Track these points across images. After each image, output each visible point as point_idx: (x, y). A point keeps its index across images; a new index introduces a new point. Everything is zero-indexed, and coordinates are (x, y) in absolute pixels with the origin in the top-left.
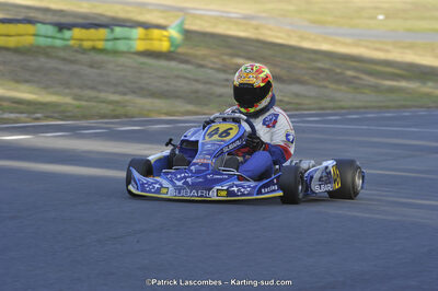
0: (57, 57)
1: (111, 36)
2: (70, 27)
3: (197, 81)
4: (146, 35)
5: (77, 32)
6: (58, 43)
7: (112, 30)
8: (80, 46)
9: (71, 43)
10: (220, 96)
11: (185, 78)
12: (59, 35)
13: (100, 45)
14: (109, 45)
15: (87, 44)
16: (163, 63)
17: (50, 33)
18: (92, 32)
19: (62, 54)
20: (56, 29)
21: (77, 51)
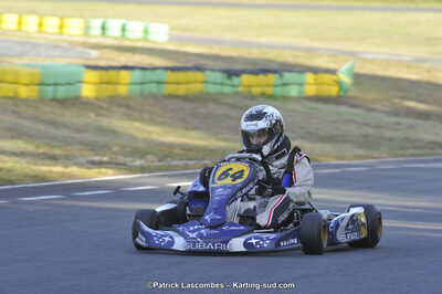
0: (227, 104)
1: (279, 82)
2: (238, 74)
3: (367, 125)
4: (315, 80)
5: (246, 79)
6: (227, 89)
7: (281, 76)
8: (249, 92)
9: (241, 89)
10: (391, 140)
11: (355, 122)
12: (228, 82)
13: (269, 90)
14: (278, 91)
15: (256, 90)
16: (332, 108)
17: (219, 81)
18: (261, 78)
19: (230, 101)
20: (225, 76)
21: (245, 98)
